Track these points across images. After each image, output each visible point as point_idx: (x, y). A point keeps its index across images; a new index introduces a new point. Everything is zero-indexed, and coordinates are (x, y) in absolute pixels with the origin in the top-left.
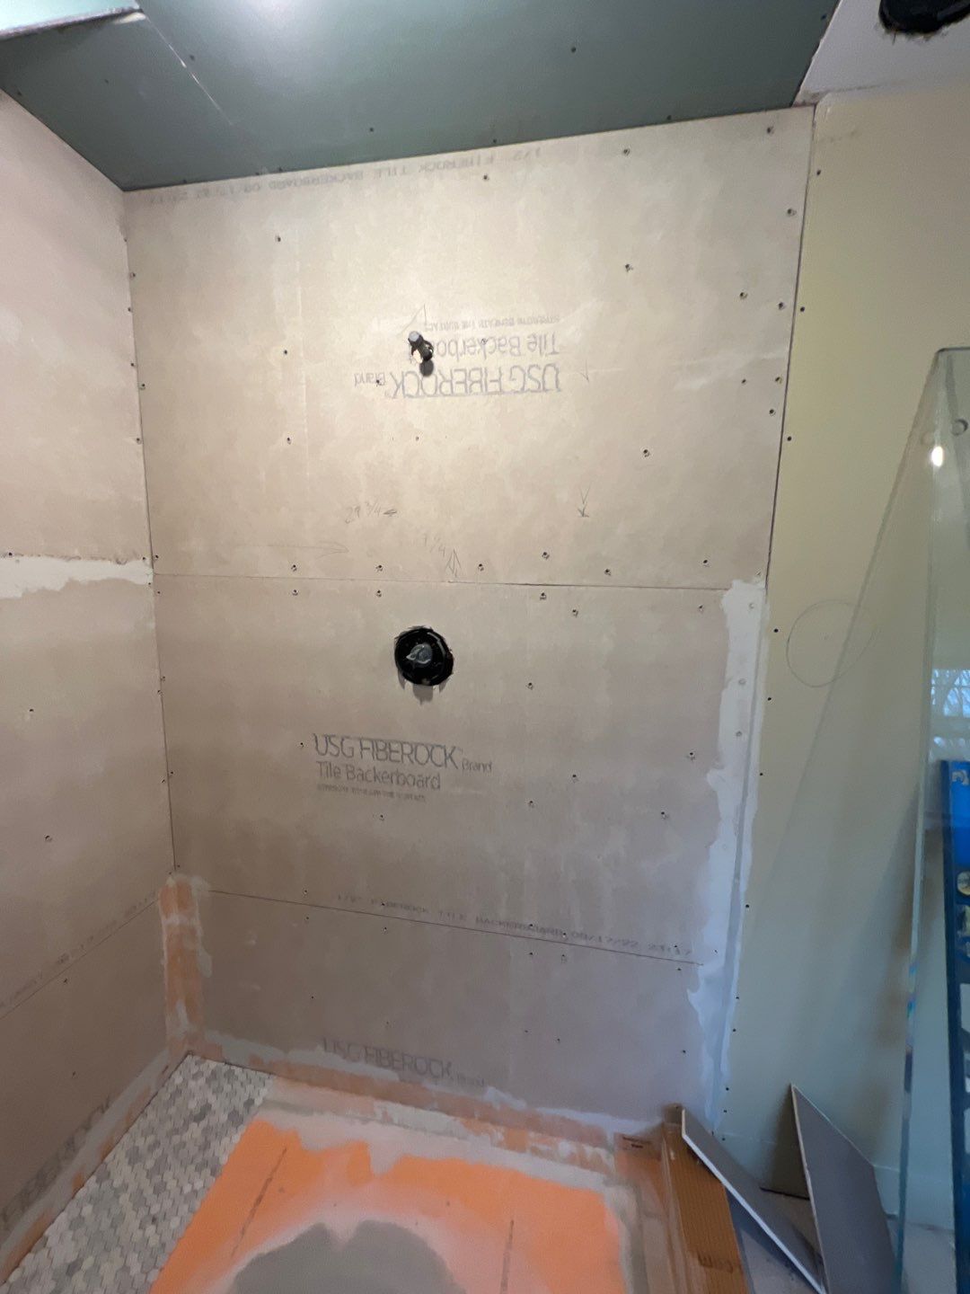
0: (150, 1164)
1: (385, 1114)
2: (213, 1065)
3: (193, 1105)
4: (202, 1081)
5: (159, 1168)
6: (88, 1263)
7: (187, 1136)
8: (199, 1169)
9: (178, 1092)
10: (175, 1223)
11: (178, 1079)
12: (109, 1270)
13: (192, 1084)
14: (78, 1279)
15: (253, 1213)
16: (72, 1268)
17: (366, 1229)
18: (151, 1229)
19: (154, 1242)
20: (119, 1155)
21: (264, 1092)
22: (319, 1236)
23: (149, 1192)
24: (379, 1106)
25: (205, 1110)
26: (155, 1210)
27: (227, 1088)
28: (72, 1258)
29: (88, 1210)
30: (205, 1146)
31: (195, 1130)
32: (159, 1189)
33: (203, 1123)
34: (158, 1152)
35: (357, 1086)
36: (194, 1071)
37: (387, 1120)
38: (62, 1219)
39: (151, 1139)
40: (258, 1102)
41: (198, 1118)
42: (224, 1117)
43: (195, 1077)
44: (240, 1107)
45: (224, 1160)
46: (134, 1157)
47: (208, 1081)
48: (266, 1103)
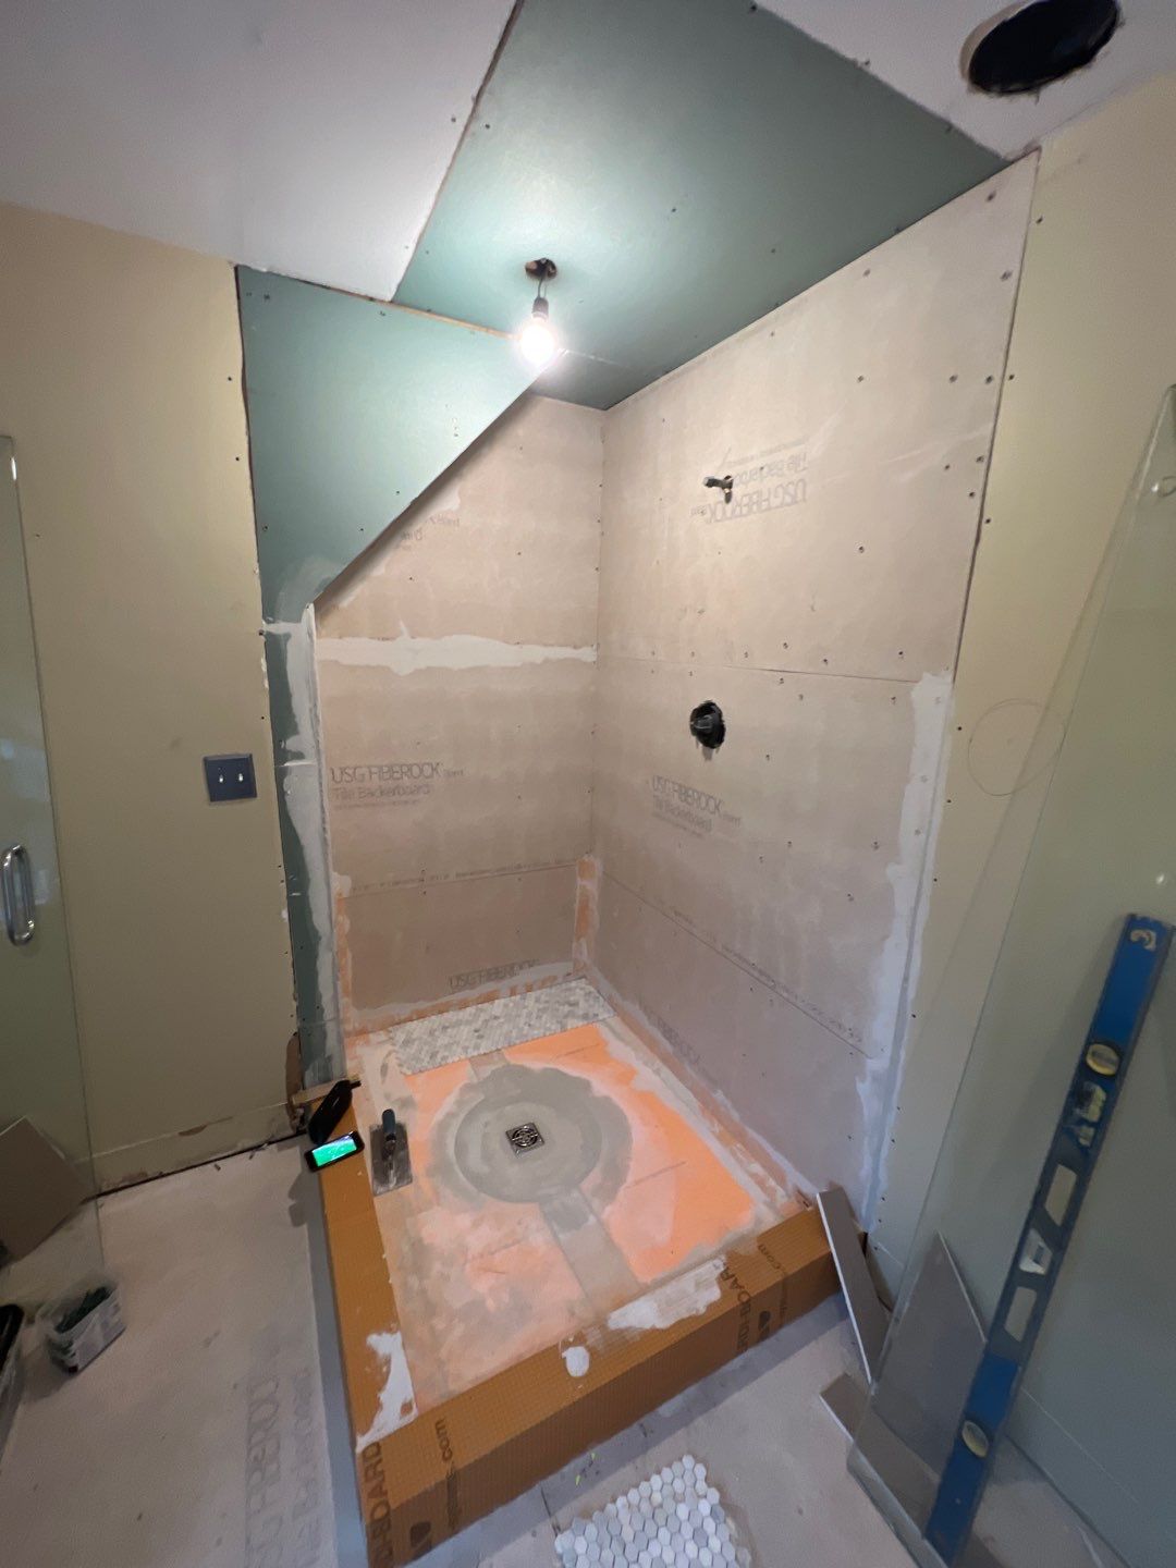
0: (541, 1006)
1: (658, 1069)
2: (592, 989)
3: (572, 999)
4: (582, 992)
5: (544, 1010)
6: (502, 1020)
7: (561, 1008)
8: (558, 1022)
9: (569, 989)
10: (536, 1032)
11: (573, 984)
12: (506, 1027)
13: (578, 990)
14: (496, 1023)
15: (568, 1054)
16: (496, 1018)
17: (607, 1099)
18: (526, 1027)
19: (525, 1032)
20: (533, 995)
21: (606, 1016)
22: (587, 1085)
23: (534, 1015)
24: (658, 1063)
25: (575, 1004)
26: (532, 1023)
27: (591, 1002)
28: (498, 1014)
29: (511, 1005)
30: (566, 1016)
31: (567, 1008)
32: (539, 1017)
33: (571, 1008)
34: (546, 1005)
35: (652, 1045)
36: (583, 985)
37: (657, 1072)
38: (502, 1001)
39: (547, 999)
40: (601, 1018)
41: (571, 1005)
42: (581, 1013)
43: (581, 989)
44: (591, 1014)
45: (569, 1027)
46: (537, 1000)
47: (586, 994)
48: (604, 1020)
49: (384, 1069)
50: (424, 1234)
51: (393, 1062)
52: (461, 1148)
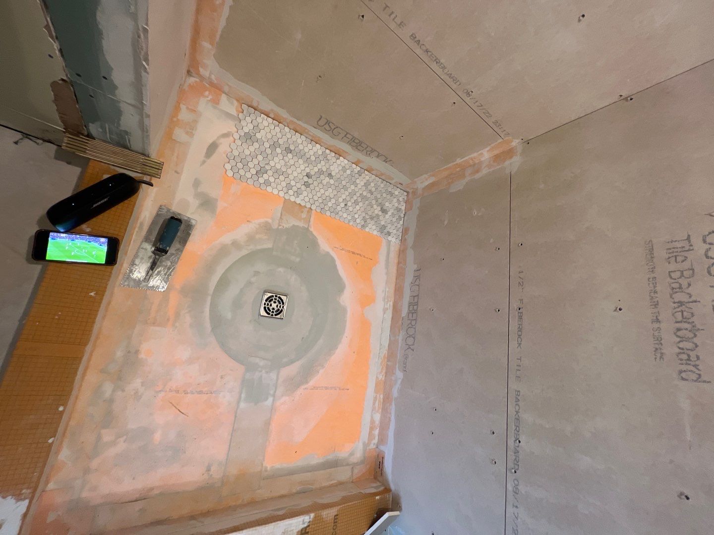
3: (387, 204)
4: (396, 205)
5: (363, 198)
6: (332, 182)
7: (375, 207)
8: (364, 218)
9: (391, 194)
11: (397, 192)
12: (330, 192)
14: (326, 180)
15: (349, 251)
16: (330, 175)
17: (344, 310)
18: (342, 205)
20: (367, 176)
21: (393, 240)
22: (341, 288)
23: (355, 198)
24: (390, 305)
26: (349, 204)
27: (394, 220)
28: (333, 174)
29: (348, 172)
30: (372, 218)
31: (377, 210)
32: (356, 203)
33: (380, 213)
34: (369, 195)
35: (398, 291)
36: (401, 199)
37: (385, 310)
38: (345, 162)
39: (373, 189)
41: (382, 210)
42: (383, 223)
43: (398, 201)
44: (387, 229)
45: (367, 229)
47: (397, 208)
48: (390, 242)
49: (212, 148)
50: (144, 347)
51: (224, 146)
52: (224, 283)
